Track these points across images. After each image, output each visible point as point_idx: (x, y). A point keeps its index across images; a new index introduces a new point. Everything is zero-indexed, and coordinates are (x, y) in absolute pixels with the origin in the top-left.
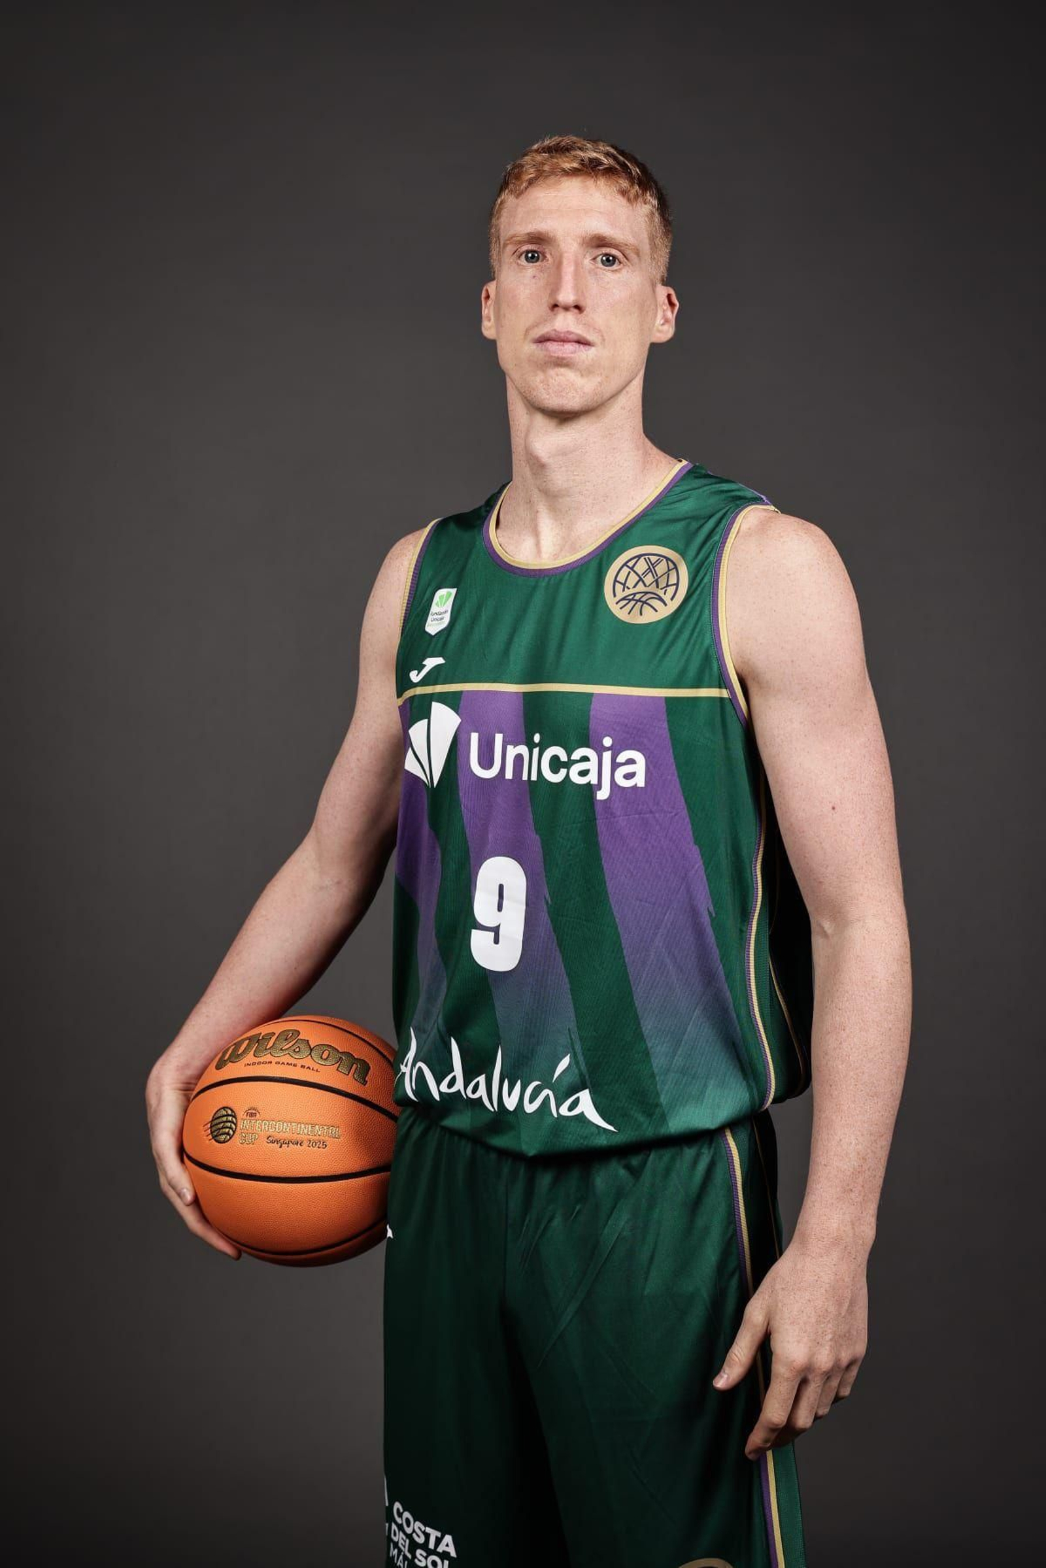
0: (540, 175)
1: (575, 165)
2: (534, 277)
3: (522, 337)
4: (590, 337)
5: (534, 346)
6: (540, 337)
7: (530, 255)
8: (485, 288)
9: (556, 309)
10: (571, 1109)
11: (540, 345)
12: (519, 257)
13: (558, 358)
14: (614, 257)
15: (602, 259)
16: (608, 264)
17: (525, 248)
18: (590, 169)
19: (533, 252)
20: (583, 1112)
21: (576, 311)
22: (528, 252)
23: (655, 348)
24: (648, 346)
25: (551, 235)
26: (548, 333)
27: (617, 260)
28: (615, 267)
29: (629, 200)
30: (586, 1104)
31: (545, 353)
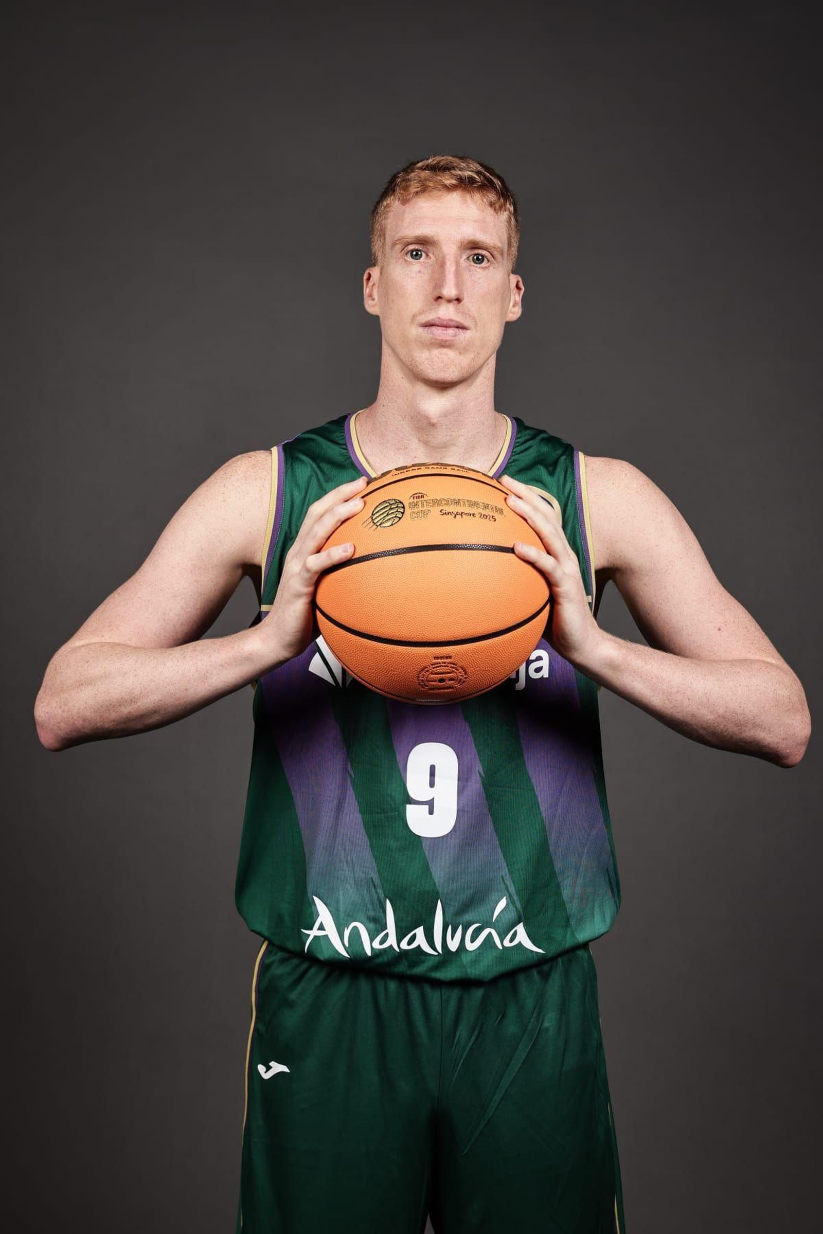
0: (424, 189)
1: (454, 182)
2: (420, 272)
3: (410, 321)
4: (466, 323)
5: (421, 330)
6: (426, 322)
7: (414, 253)
8: (367, 272)
9: (440, 300)
10: (511, 941)
11: (426, 329)
12: (406, 254)
13: (442, 340)
14: (483, 256)
15: (473, 258)
16: (477, 262)
17: (411, 247)
18: (465, 185)
19: (417, 250)
20: (520, 942)
21: (456, 302)
22: (412, 251)
23: (509, 326)
24: (504, 323)
25: (435, 239)
26: (433, 320)
27: (485, 259)
28: (484, 264)
29: (495, 210)
30: (522, 935)
31: (431, 336)
